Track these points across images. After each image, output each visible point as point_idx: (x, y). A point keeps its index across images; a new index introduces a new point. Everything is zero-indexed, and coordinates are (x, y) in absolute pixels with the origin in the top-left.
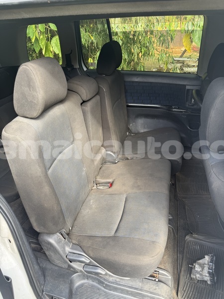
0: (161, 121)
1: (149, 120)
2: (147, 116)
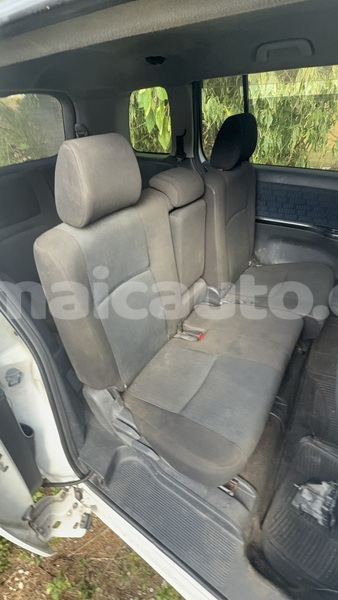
0: (309, 250)
1: (289, 247)
2: (286, 239)
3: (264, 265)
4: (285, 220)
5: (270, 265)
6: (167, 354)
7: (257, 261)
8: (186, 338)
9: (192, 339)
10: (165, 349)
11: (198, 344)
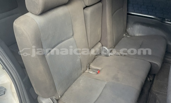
0: (154, 29)
1: (144, 27)
2: (143, 24)
3: (131, 36)
4: (142, 14)
5: (134, 36)
6: (81, 80)
7: (128, 34)
8: (91, 72)
9: (94, 73)
10: (80, 77)
11: (97, 75)
